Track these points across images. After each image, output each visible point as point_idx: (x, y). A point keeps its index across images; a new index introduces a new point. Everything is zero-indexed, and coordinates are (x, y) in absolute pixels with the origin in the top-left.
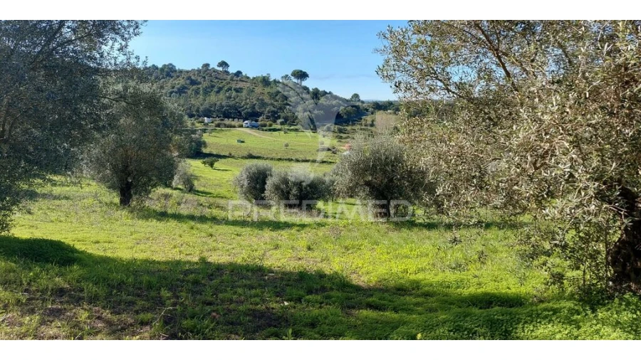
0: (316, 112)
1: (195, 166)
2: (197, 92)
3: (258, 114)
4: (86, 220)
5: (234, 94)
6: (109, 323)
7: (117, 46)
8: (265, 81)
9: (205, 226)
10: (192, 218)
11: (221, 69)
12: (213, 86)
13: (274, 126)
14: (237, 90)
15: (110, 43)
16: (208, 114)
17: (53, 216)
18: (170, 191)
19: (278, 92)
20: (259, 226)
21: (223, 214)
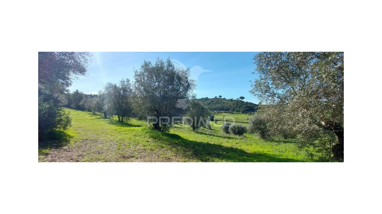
0: (246, 108)
1: (211, 123)
2: (213, 104)
3: (229, 109)
4: (185, 133)
5: (223, 104)
6: (184, 150)
7: (191, 92)
8: (232, 100)
9: (211, 137)
10: (208, 134)
11: (220, 98)
12: (217, 102)
13: (234, 113)
14: (224, 103)
15: (189, 91)
16: (216, 109)
17: (179, 131)
18: (204, 129)
19: (235, 103)
20: (225, 138)
21: (216, 134)
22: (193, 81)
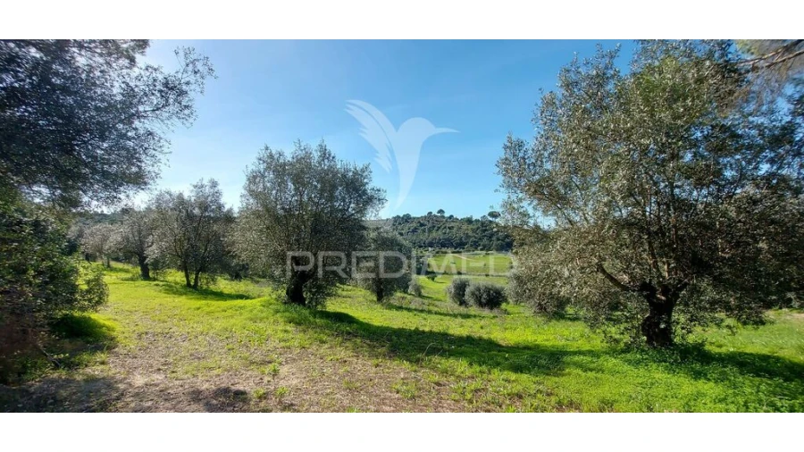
1: (421, 280)
3: (465, 244)
4: (359, 308)
5: (448, 230)
8: (469, 221)
9: (424, 315)
10: (416, 310)
11: (439, 215)
12: (434, 227)
13: (476, 252)
14: (450, 228)
16: (431, 245)
17: (343, 305)
18: (406, 295)
19: (478, 228)
20: (455, 316)
21: (436, 309)
22: (379, 190)
